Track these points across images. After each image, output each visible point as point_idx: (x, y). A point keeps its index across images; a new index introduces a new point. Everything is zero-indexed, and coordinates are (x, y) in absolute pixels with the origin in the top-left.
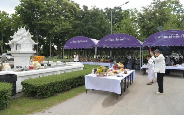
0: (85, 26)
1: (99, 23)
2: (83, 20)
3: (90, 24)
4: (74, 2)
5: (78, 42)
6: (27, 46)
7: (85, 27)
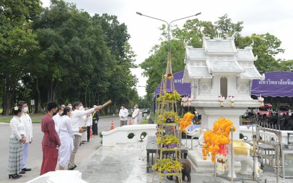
0: (64, 43)
2: (61, 29)
3: (76, 41)
7: (66, 46)
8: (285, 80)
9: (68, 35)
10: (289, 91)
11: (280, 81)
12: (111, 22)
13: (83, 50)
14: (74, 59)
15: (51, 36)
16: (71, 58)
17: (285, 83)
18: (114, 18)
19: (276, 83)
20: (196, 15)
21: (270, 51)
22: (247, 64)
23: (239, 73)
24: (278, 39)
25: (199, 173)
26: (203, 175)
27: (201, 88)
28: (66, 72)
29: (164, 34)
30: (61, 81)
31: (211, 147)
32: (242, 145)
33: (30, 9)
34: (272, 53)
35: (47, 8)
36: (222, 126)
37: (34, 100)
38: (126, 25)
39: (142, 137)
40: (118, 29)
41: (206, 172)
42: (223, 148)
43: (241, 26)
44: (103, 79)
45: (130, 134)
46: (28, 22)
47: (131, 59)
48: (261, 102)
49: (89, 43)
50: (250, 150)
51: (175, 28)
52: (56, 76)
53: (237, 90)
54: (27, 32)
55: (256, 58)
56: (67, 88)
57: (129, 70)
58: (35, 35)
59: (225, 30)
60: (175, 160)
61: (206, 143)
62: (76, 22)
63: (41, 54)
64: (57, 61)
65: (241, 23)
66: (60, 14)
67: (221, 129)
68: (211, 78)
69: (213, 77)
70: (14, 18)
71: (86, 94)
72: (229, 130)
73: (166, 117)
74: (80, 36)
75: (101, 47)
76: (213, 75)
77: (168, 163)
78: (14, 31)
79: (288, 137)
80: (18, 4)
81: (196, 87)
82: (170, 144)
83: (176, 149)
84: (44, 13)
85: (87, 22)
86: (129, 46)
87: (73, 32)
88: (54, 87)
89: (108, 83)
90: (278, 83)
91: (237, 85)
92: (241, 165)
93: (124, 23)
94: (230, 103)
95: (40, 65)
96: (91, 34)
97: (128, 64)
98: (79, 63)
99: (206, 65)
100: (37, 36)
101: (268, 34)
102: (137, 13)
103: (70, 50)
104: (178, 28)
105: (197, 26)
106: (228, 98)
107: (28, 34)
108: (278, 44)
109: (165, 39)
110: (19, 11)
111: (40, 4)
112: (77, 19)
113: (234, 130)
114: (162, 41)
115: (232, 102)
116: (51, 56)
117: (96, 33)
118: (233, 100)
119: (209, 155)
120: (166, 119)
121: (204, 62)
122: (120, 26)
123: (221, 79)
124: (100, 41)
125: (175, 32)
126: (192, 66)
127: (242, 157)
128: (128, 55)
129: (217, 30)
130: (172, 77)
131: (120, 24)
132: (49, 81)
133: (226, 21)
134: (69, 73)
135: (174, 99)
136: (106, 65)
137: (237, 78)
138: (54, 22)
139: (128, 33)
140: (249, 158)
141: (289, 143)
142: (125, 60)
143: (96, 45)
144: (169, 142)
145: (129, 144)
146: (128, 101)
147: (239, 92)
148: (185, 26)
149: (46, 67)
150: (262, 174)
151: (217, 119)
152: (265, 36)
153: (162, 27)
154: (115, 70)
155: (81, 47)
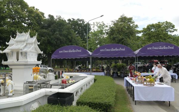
0: (52, 35)
1: (66, 33)
2: (50, 29)
3: (57, 34)
4: (38, 10)
5: (70, 51)
6: (32, 55)
7: (52, 37)
11: (111, 49)
12: (81, 22)
13: (61, 38)
14: (56, 42)
18: (83, 20)
21: (169, 30)
22: (30, 45)
24: (172, 24)
40: (84, 26)
66: (51, 21)
74: (59, 31)
75: (70, 36)
87: (56, 30)
103: (54, 38)
112: (59, 23)
131: (86, 23)
133: (124, 17)
139: (90, 27)
152: (165, 23)
155: (60, 36)
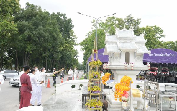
2: (32, 22)
8: (164, 54)
9: (36, 25)
10: (167, 60)
11: (161, 54)
12: (62, 17)
13: (45, 34)
14: (39, 40)
15: (26, 25)
16: (38, 39)
17: (164, 55)
18: (64, 15)
19: (159, 55)
20: (113, 14)
21: (157, 36)
22: (141, 44)
23: (136, 50)
24: (161, 29)
25: (112, 108)
26: (115, 109)
27: (114, 58)
28: (34, 47)
29: (94, 25)
30: (32, 53)
31: (119, 93)
32: (138, 92)
33: (13, 9)
34: (158, 37)
35: (24, 9)
36: (125, 80)
37: (14, 65)
38: (71, 19)
39: (80, 87)
40: (67, 22)
41: (117, 108)
42: (126, 93)
43: (139, 21)
44: (57, 52)
45: (73, 85)
46: (12, 17)
47: (74, 40)
48: (149, 67)
49: (49, 30)
50: (142, 94)
51: (101, 22)
52: (28, 50)
53: (135, 60)
54: (11, 23)
55: (146, 41)
56: (35, 57)
57: (73, 46)
58: (16, 25)
59: (130, 23)
60: (98, 100)
61: (116, 90)
62: (41, 17)
63: (19, 37)
64: (29, 41)
65: (140, 19)
66: (31, 12)
67: (125, 82)
68: (120, 52)
69: (121, 52)
70: (3, 14)
71: (47, 61)
72: (129, 82)
73: (93, 75)
74: (43, 26)
75: (56, 33)
76: (121, 51)
77: (94, 102)
78: (3, 22)
79: (165, 87)
80: (6, 6)
81: (111, 58)
82: (95, 91)
83: (99, 94)
84: (21, 11)
85: (48, 18)
86: (73, 32)
87: (39, 23)
88: (27, 56)
89: (60, 54)
90: (160, 55)
91: (135, 57)
92: (137, 104)
93: (70, 19)
94: (131, 67)
95: (19, 43)
96: (50, 25)
97: (72, 43)
98: (42, 42)
99: (117, 45)
100: (17, 26)
101: (155, 26)
102: (78, 13)
103: (37, 34)
104: (102, 22)
105: (114, 21)
106: (130, 64)
107: (12, 24)
108: (161, 32)
109: (95, 28)
110: (6, 10)
111: (19, 6)
112: (42, 15)
113: (132, 83)
114: (93, 30)
115: (132, 66)
116: (25, 38)
117: (54, 24)
118: (133, 65)
119: (118, 98)
120: (93, 76)
121: (116, 43)
122: (68, 20)
123: (126, 53)
124: (56, 29)
125: (101, 24)
126: (109, 45)
127: (137, 98)
128: (73, 37)
129: (126, 23)
130: (97, 52)
131: (68, 19)
132: (24, 53)
133: (131, 18)
134: (36, 48)
135: (98, 65)
136: (59, 43)
137: (135, 52)
138: (27, 17)
139: (72, 24)
140: (141, 99)
141: (166, 90)
142: (71, 41)
143: (53, 31)
144: (95, 90)
145: (72, 91)
146: (72, 66)
147: (136, 60)
148: (107, 21)
149: (22, 44)
150: (149, 109)
151: (122, 77)
152: (154, 27)
153: (93, 21)
154: (64, 46)
155: (44, 32)
